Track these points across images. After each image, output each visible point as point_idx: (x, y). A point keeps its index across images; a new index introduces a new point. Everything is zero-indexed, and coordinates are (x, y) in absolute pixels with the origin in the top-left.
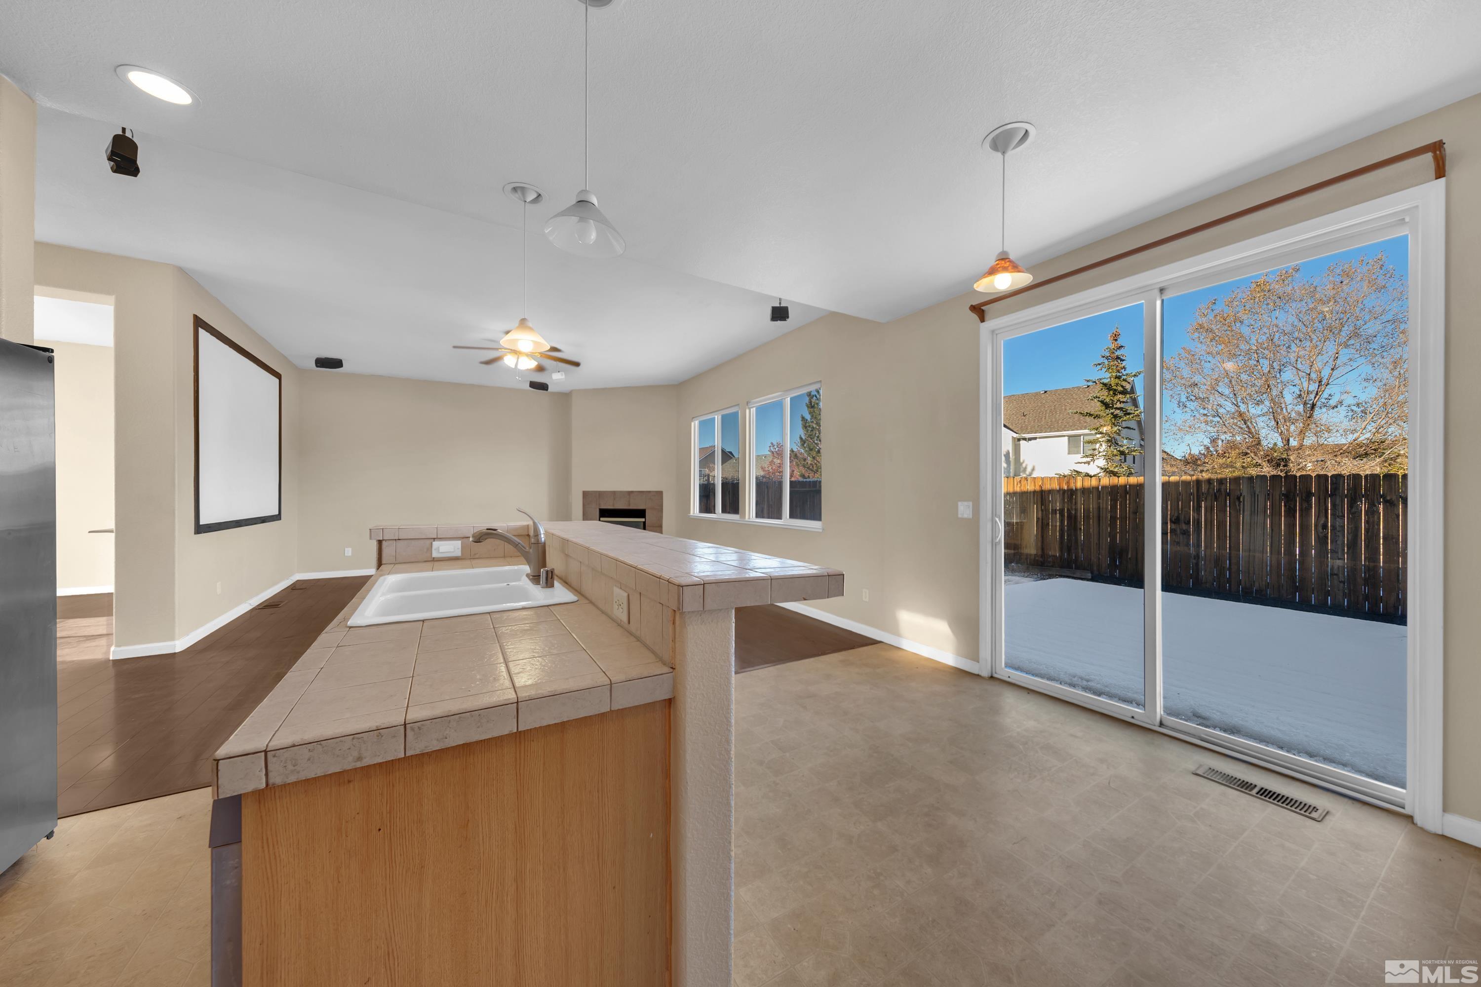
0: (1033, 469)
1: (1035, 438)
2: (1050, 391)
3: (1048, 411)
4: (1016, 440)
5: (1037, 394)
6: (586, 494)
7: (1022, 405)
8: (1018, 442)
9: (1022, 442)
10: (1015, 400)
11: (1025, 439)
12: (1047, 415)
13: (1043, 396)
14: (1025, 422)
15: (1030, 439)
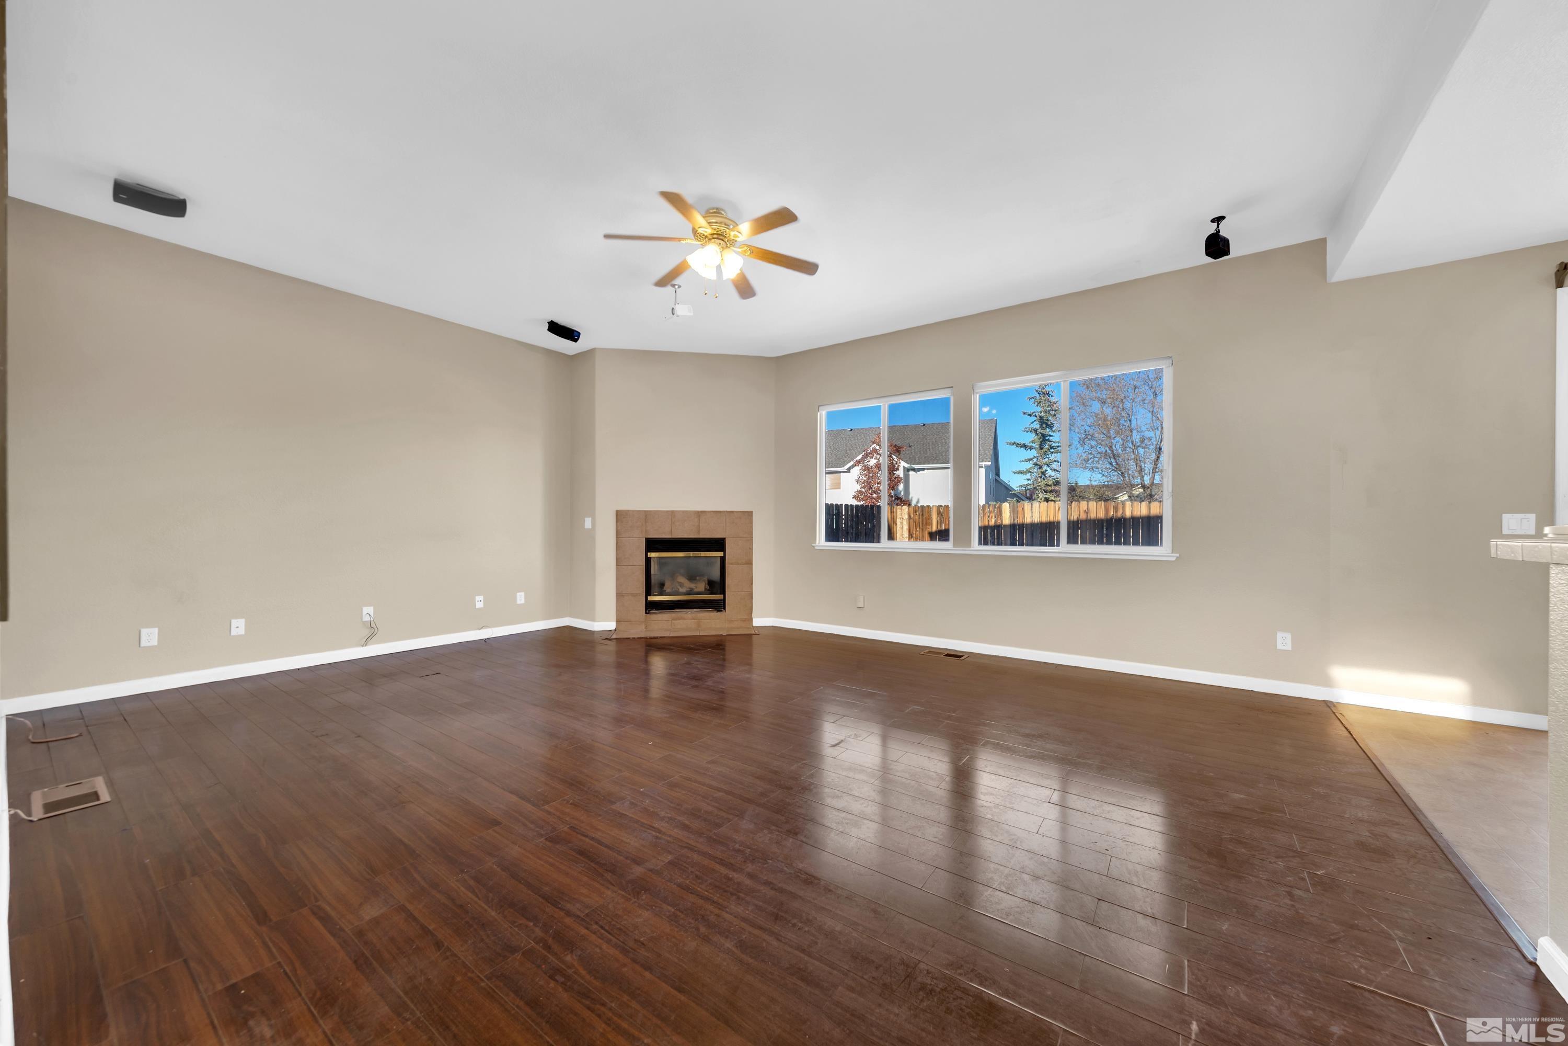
0: (918, 502)
1: (923, 469)
2: (928, 424)
3: (931, 443)
4: (906, 470)
5: (917, 426)
6: (621, 516)
7: (905, 436)
8: (907, 473)
9: (911, 473)
10: (897, 431)
11: (914, 470)
12: (931, 447)
13: (922, 429)
14: (912, 453)
15: (919, 470)
